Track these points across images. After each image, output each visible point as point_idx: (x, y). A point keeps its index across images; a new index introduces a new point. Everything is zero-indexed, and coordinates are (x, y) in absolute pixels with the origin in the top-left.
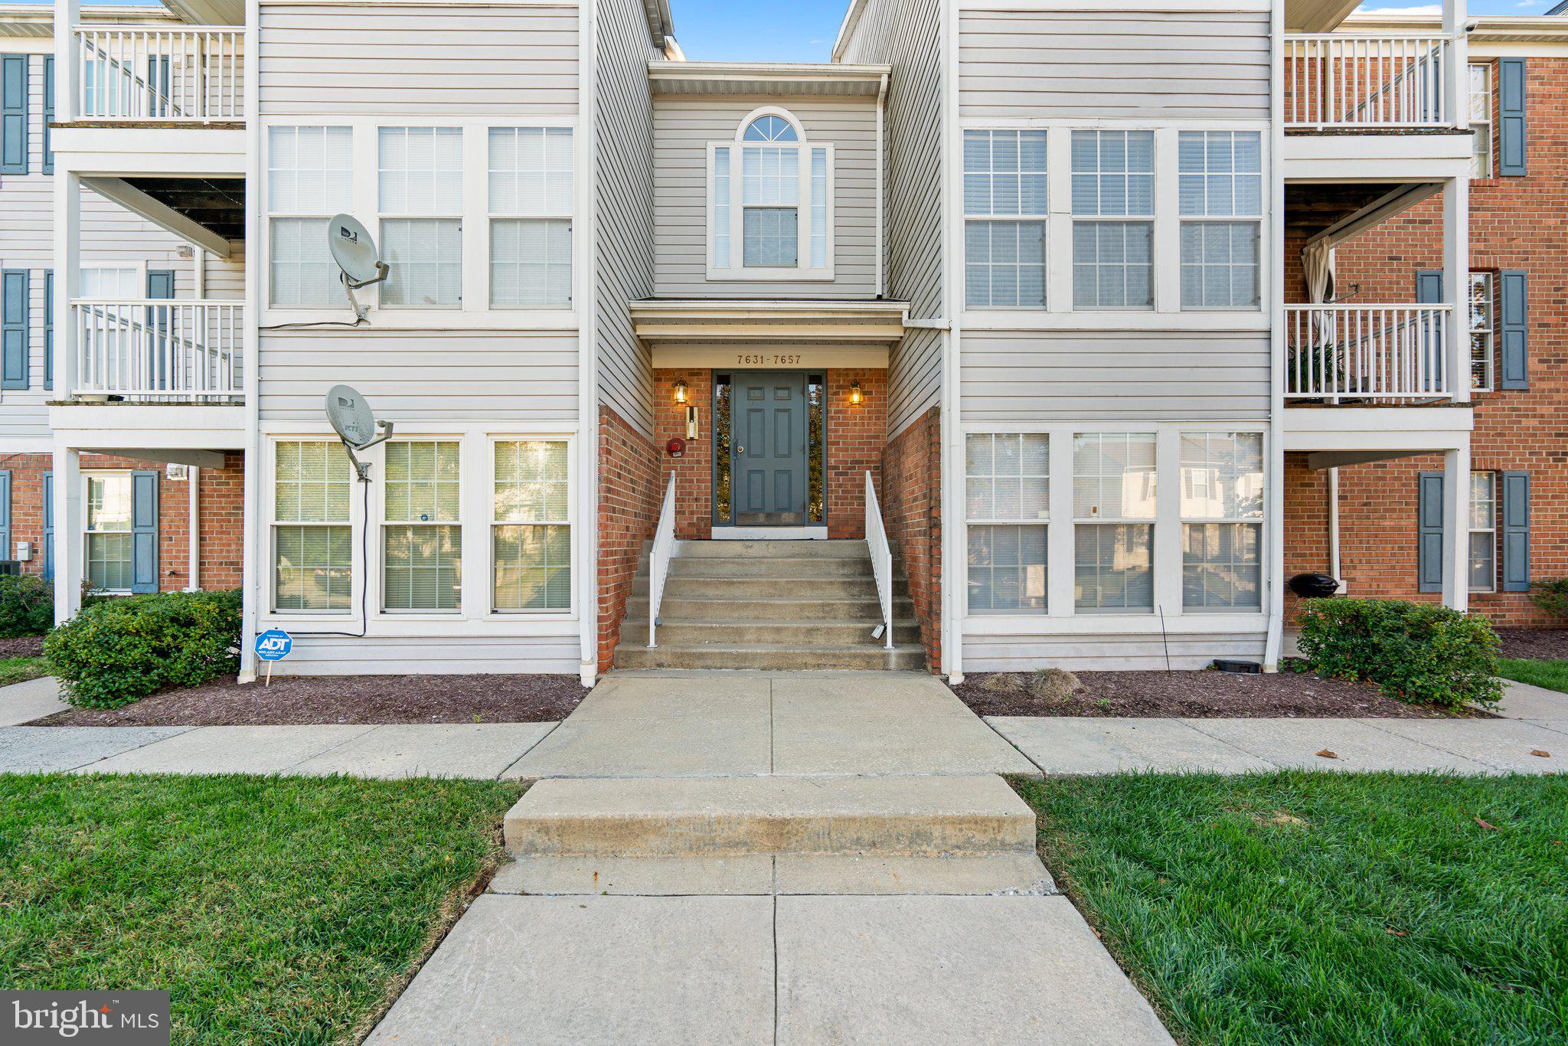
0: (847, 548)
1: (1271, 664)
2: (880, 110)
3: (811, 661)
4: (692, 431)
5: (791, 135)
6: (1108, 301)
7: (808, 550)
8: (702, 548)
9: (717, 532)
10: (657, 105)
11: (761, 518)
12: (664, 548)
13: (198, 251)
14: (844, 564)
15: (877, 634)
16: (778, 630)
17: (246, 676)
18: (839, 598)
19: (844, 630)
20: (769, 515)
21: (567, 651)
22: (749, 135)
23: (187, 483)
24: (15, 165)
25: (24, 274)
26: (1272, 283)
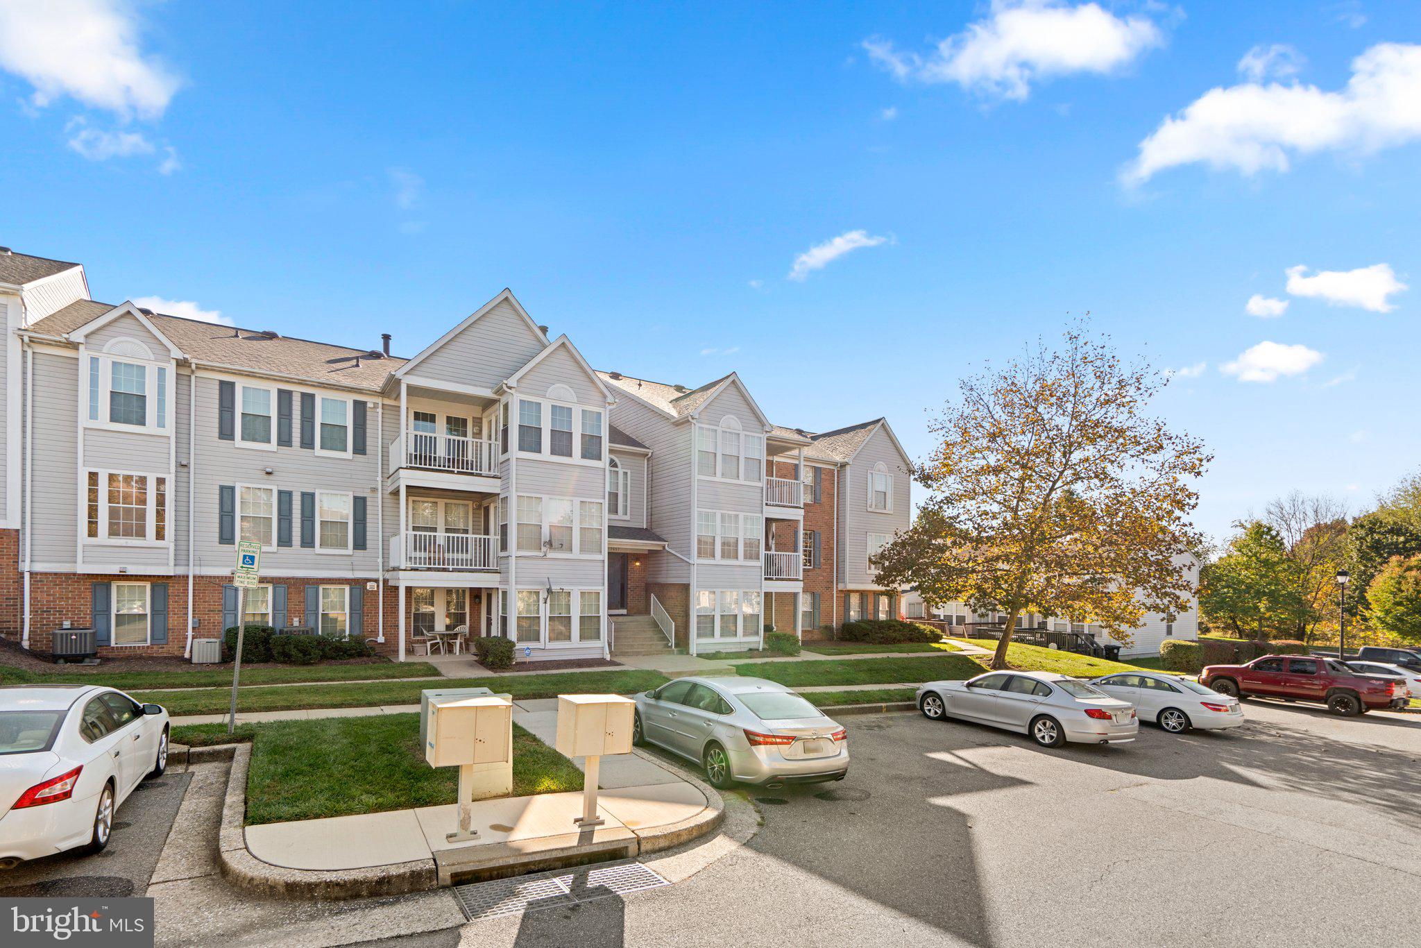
0: (646, 618)
1: (761, 648)
2: (646, 461)
5: (615, 466)
6: (729, 558)
14: (649, 624)
15: (670, 645)
16: (643, 645)
19: (660, 643)
21: (600, 651)
24: (285, 441)
25: (290, 494)
26: (763, 552)
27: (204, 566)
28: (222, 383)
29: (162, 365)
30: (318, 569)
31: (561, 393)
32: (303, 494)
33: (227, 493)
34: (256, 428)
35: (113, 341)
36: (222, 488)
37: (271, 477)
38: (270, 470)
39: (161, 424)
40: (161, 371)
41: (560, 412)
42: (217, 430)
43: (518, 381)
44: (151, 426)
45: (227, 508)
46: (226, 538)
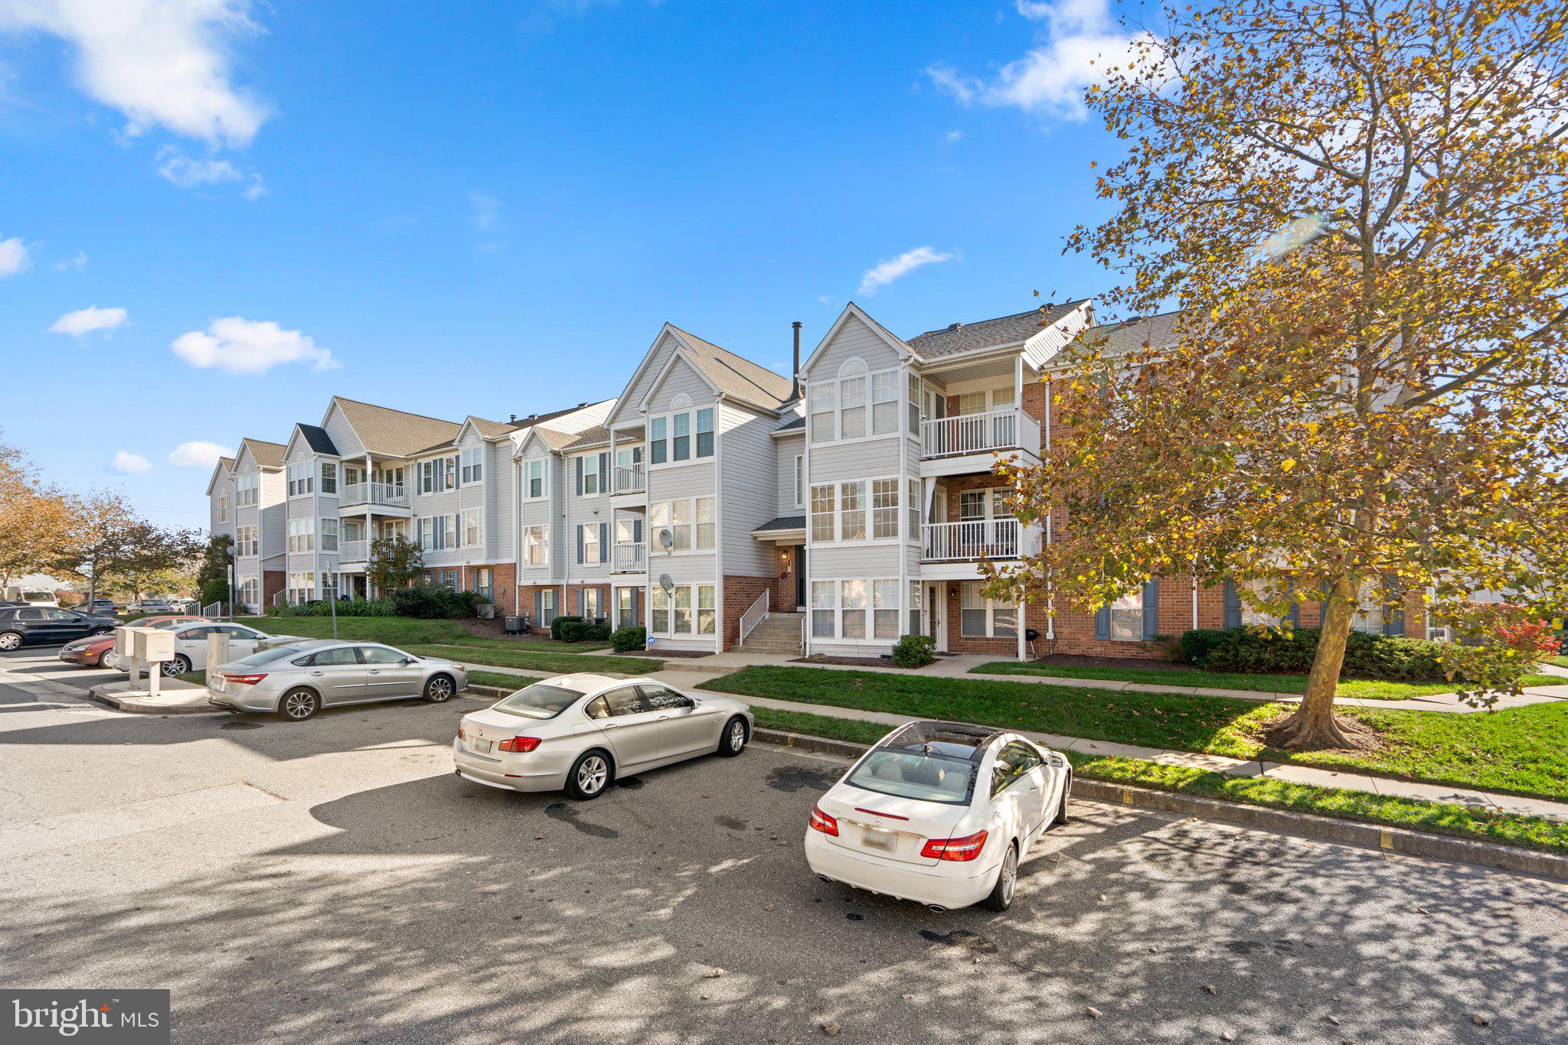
3: (779, 652)
4: (789, 570)
17: (647, 649)
24: (603, 489)
27: (570, 579)
29: (547, 457)
31: (681, 401)
33: (580, 529)
34: (591, 484)
36: (578, 527)
39: (546, 494)
40: (546, 461)
41: (681, 420)
43: (647, 404)
45: (580, 540)
46: (580, 560)
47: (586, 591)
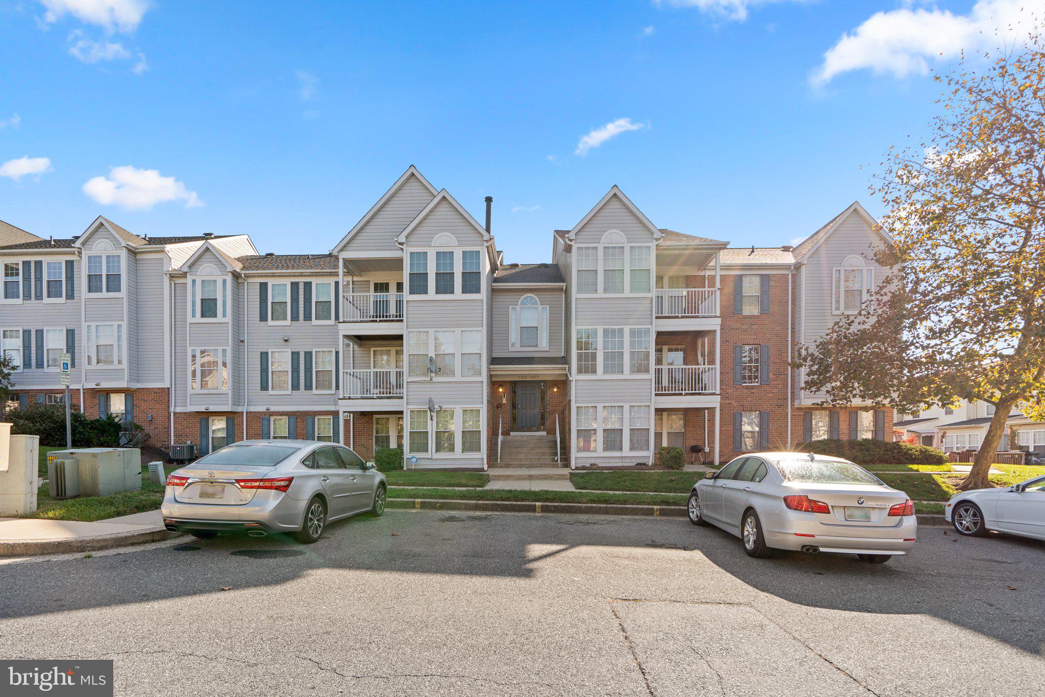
0: (551, 437)
1: (650, 464)
2: (564, 295)
3: (539, 465)
4: (504, 401)
5: (536, 303)
6: (613, 372)
7: (541, 438)
8: (508, 438)
9: (512, 433)
10: (494, 294)
11: (526, 429)
12: (500, 438)
13: (351, 344)
14: (549, 442)
15: (556, 459)
16: (531, 458)
17: (405, 469)
18: (548, 451)
19: (548, 458)
20: (528, 428)
21: (480, 462)
22: (522, 303)
23: (350, 420)
24: (295, 318)
25: (298, 353)
26: (653, 366)
27: (252, 405)
28: (261, 284)
29: (225, 277)
30: (314, 405)
31: (445, 241)
32: (306, 353)
33: (264, 356)
34: (279, 311)
35: (202, 267)
36: (262, 353)
37: (288, 343)
38: (286, 338)
39: (224, 316)
40: (224, 281)
41: (445, 257)
42: (259, 316)
43: (407, 238)
44: (220, 318)
45: (264, 367)
46: (264, 387)
47: (272, 419)
